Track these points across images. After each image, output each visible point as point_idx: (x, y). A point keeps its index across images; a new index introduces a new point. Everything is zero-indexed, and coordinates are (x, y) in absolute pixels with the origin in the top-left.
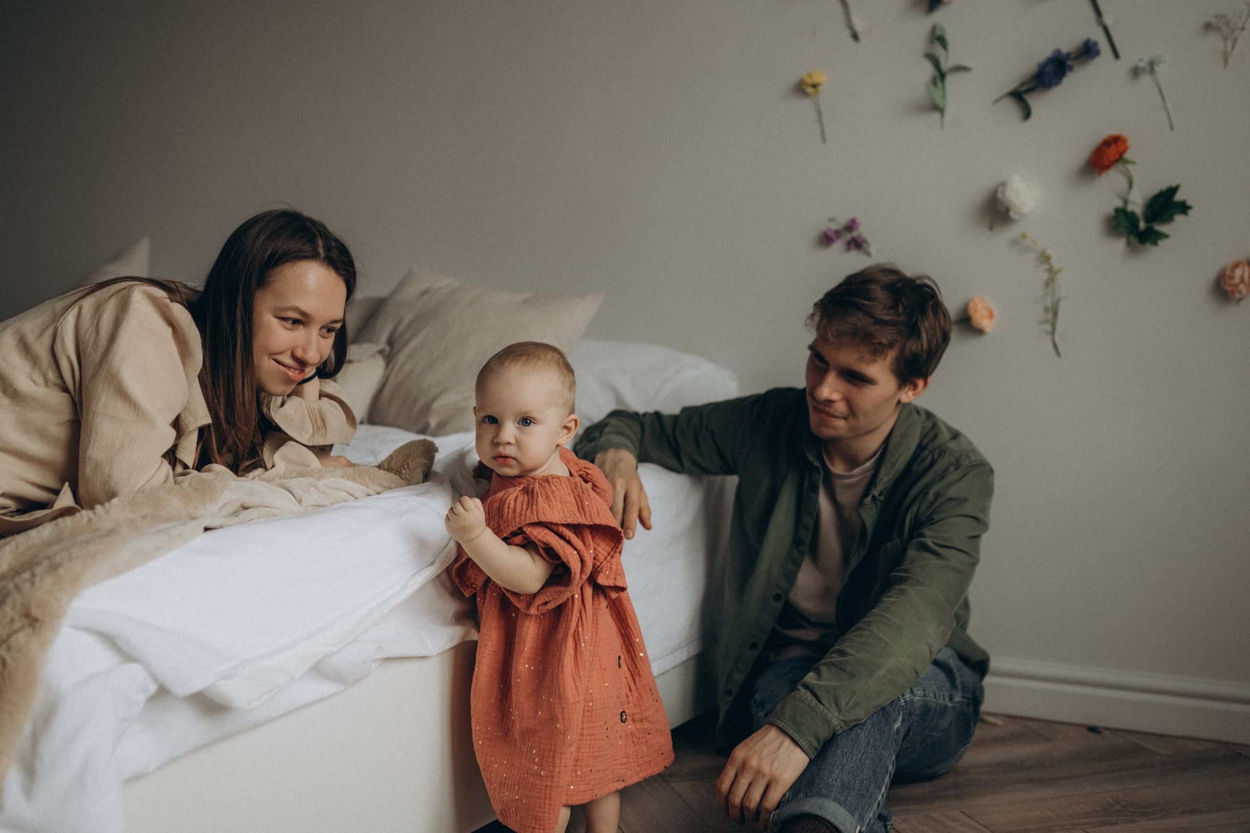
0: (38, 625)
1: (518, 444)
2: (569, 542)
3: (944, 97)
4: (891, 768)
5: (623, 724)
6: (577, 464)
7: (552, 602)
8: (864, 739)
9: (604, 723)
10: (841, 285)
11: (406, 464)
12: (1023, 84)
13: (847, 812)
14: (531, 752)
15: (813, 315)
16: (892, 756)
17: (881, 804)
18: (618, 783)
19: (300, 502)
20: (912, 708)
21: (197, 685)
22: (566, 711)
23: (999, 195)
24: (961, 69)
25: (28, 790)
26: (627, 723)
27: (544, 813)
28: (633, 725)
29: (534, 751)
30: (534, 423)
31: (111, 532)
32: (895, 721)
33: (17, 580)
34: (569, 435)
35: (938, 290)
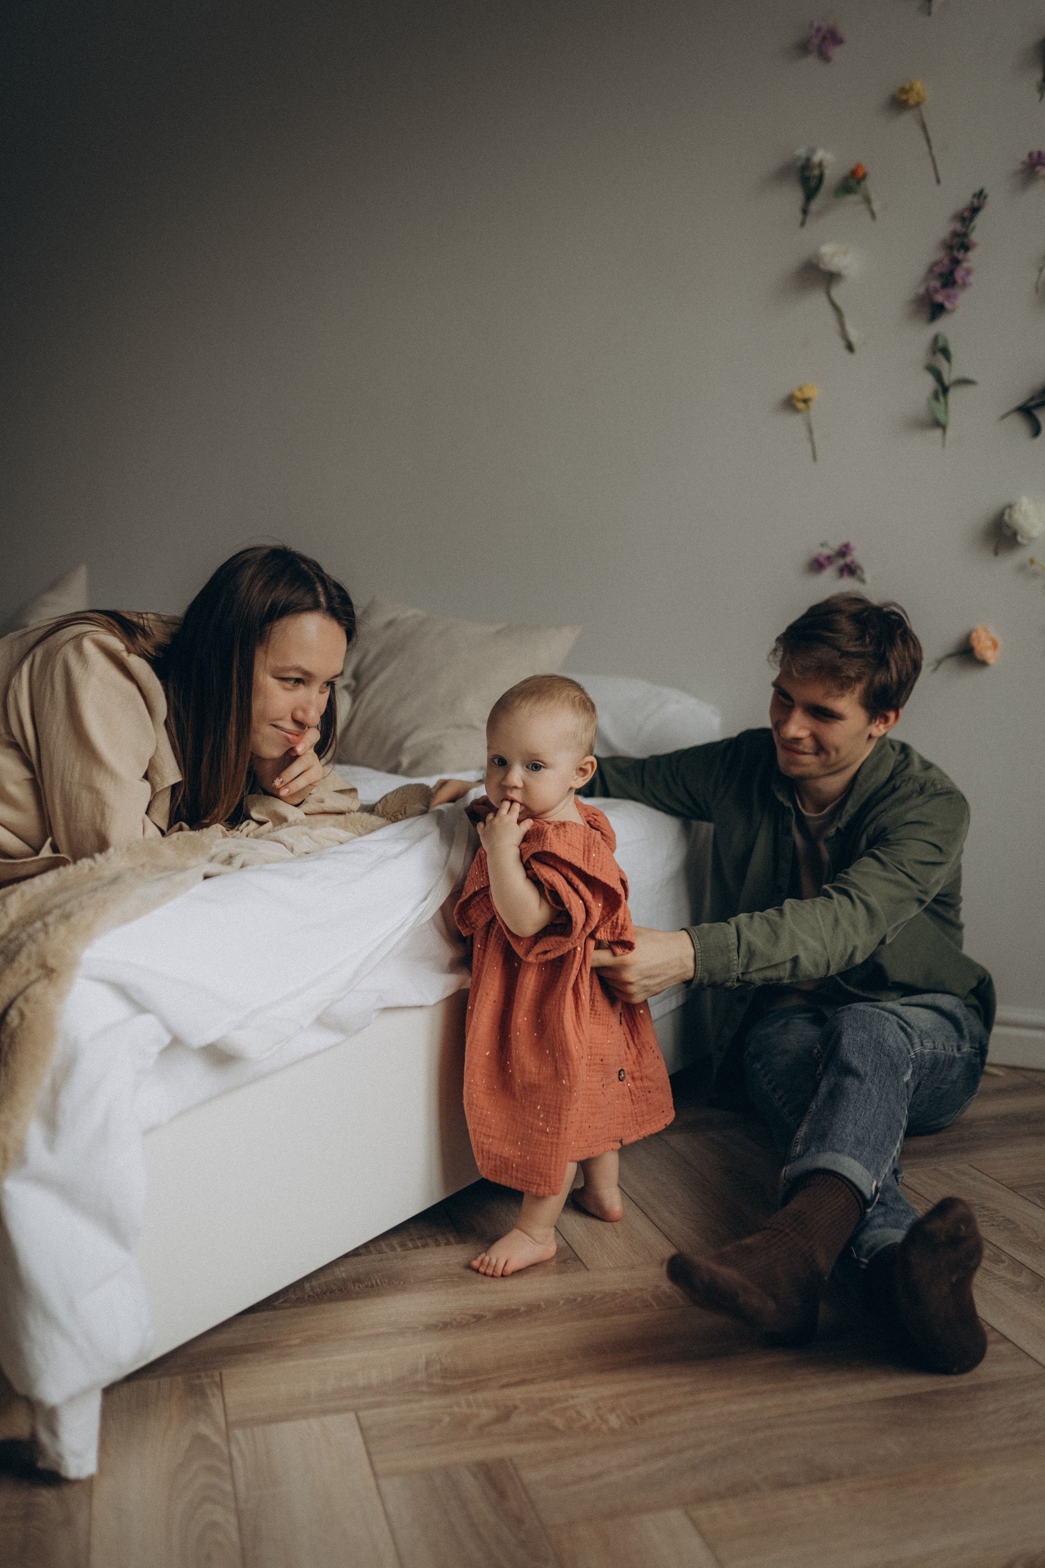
0: (55, 975)
1: (526, 789)
2: (576, 891)
3: (946, 412)
4: (904, 1123)
5: (621, 1082)
6: (586, 809)
7: (552, 952)
8: (875, 1093)
9: (600, 1079)
10: (804, 617)
11: (403, 810)
12: (1032, 399)
13: (862, 1167)
14: (535, 1108)
15: (775, 650)
16: (905, 1111)
17: (896, 1159)
18: (614, 1143)
19: (292, 850)
20: (922, 1061)
21: (209, 1036)
22: (570, 1067)
23: (1006, 517)
24: (965, 382)
25: (51, 1143)
26: (625, 1082)
27: (550, 1170)
28: (633, 1083)
29: (539, 1107)
30: (544, 767)
31: (115, 880)
32: (904, 1074)
33: (30, 930)
34: (585, 778)
35: (907, 617)
